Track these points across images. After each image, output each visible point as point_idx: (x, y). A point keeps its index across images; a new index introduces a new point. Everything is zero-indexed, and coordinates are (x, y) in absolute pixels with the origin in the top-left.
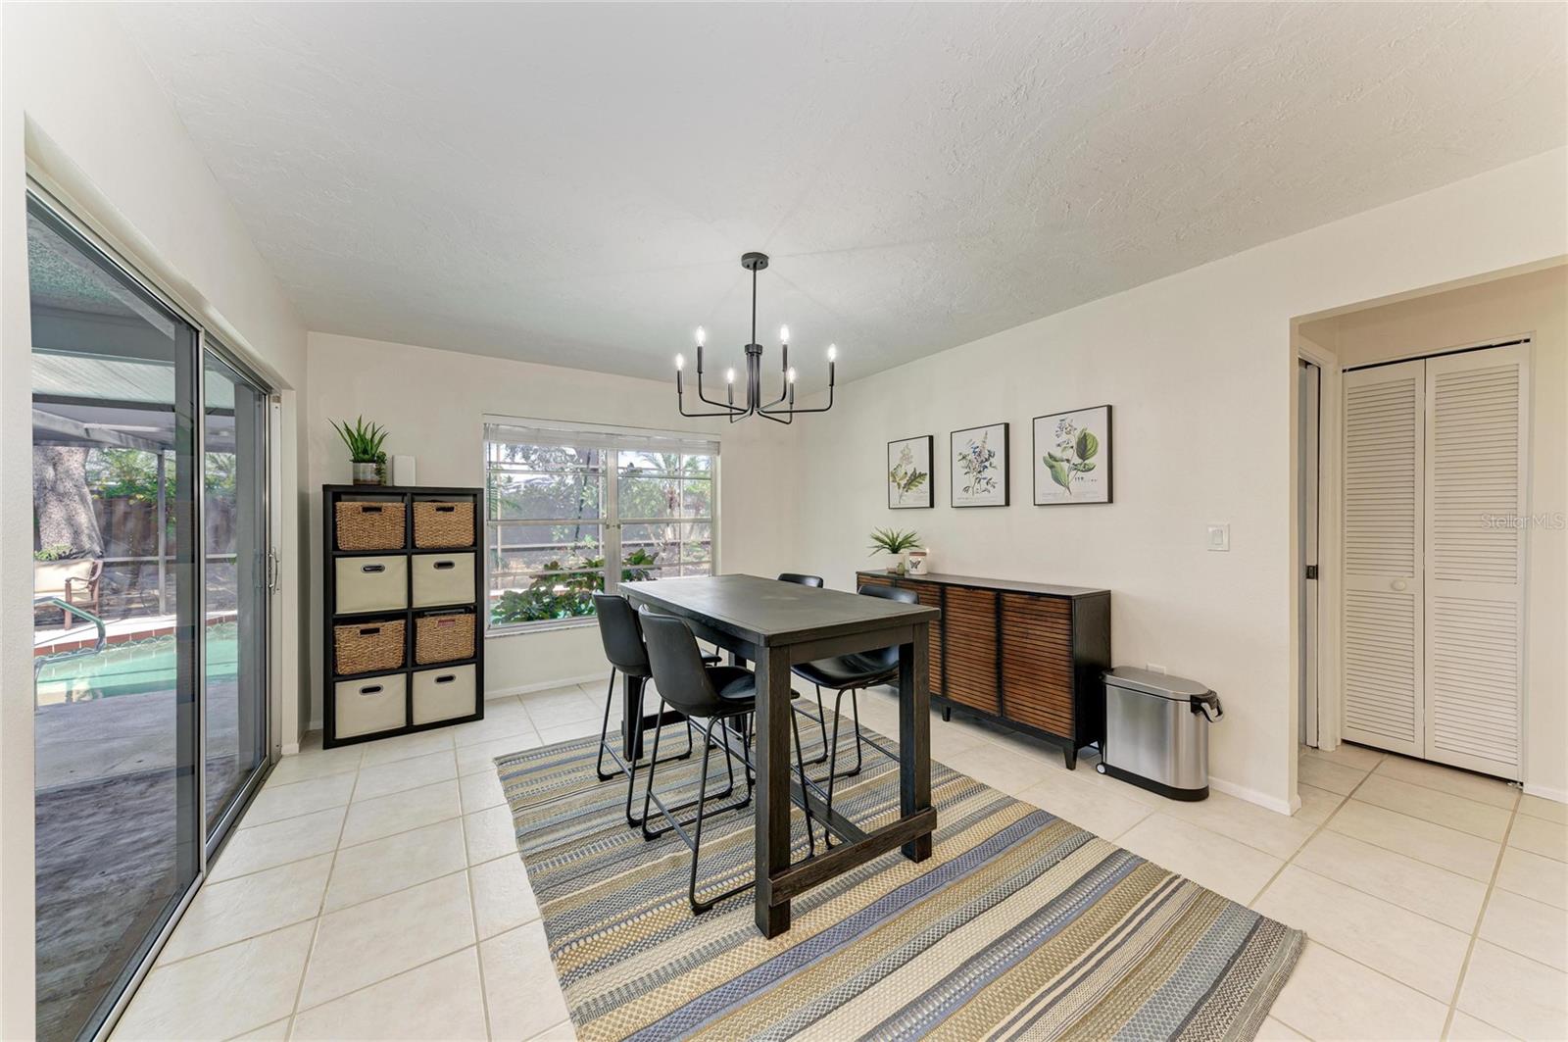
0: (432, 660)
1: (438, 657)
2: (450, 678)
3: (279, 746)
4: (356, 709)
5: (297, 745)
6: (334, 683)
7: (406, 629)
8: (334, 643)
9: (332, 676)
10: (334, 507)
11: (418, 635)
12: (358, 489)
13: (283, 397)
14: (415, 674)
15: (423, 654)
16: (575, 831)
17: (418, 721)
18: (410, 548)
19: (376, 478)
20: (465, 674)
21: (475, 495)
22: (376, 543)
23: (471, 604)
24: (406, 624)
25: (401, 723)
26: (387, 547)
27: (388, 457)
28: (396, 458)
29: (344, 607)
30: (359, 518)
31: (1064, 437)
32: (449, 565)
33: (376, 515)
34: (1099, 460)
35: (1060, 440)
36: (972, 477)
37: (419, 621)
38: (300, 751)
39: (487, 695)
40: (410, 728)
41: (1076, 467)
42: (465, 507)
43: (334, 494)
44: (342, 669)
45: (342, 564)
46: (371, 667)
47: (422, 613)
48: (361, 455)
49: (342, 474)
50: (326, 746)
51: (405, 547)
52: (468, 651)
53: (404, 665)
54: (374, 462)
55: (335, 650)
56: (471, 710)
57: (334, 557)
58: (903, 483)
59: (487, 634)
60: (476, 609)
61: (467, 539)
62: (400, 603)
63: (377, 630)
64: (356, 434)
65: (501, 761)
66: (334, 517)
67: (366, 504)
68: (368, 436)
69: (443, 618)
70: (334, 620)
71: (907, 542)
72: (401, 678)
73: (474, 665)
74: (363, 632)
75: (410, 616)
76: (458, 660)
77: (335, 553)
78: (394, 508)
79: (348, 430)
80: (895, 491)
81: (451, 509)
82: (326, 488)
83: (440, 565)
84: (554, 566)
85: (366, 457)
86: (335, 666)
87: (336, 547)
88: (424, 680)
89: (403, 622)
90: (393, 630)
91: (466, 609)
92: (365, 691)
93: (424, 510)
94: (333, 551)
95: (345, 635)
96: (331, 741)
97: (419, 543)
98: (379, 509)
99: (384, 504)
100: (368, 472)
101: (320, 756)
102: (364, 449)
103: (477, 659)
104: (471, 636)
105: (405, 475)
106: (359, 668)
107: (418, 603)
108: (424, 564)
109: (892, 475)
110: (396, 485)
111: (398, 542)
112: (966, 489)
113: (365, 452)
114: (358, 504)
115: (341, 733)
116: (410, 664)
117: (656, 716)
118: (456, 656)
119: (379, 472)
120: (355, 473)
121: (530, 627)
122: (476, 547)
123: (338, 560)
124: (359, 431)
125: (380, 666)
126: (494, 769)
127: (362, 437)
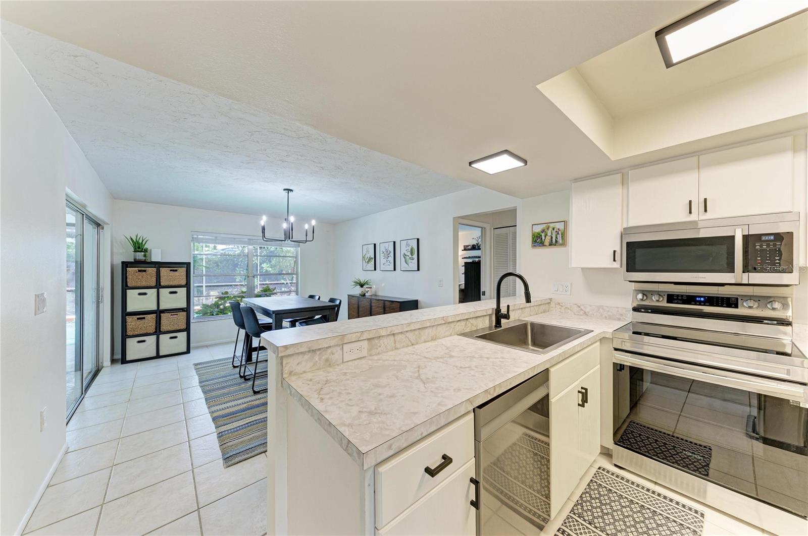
0: (168, 330)
1: (170, 329)
2: (176, 337)
3: (102, 363)
4: (134, 348)
5: (110, 363)
6: (126, 338)
7: (156, 318)
8: (126, 323)
9: (125, 336)
10: (126, 270)
11: (162, 320)
12: (136, 263)
13: (105, 228)
14: (160, 335)
15: (164, 328)
16: (220, 380)
17: (161, 354)
18: (158, 286)
19: (144, 258)
20: (182, 336)
21: (188, 265)
22: (144, 284)
23: (185, 308)
24: (156, 316)
25: (155, 355)
26: (148, 285)
27: (149, 249)
28: (152, 250)
29: (130, 309)
30: (137, 274)
31: (408, 248)
32: (175, 292)
33: (144, 273)
34: (415, 256)
35: (406, 249)
36: (385, 260)
37: (162, 315)
38: (111, 365)
39: (192, 345)
40: (158, 356)
41: (410, 258)
42: (182, 271)
43: (125, 265)
44: (129, 333)
45: (129, 292)
46: (141, 333)
47: (164, 311)
48: (137, 249)
49: (130, 257)
50: (122, 363)
51: (156, 285)
52: (184, 326)
53: (156, 332)
54: (143, 252)
55: (126, 326)
56: (185, 350)
57: (126, 289)
58: (367, 261)
59: (192, 320)
60: (187, 310)
61: (184, 282)
62: (154, 308)
63: (144, 318)
64: (135, 241)
65: (196, 365)
66: (126, 274)
67: (140, 269)
68: (140, 241)
69: (172, 314)
70: (125, 314)
71: (367, 283)
72: (154, 338)
73: (186, 332)
74: (138, 319)
75: (159, 313)
76: (179, 330)
77: (127, 288)
78: (152, 271)
79: (132, 239)
80: (365, 264)
81: (176, 271)
82: (123, 263)
83: (171, 293)
84: (226, 293)
85: (140, 250)
86: (126, 332)
87: (127, 286)
88: (164, 338)
89: (155, 315)
90: (151, 319)
91: (182, 310)
92: (139, 342)
93: (164, 271)
94: (125, 287)
95: (129, 319)
96: (124, 361)
97: (162, 284)
98: (145, 271)
99: (147, 269)
100: (140, 256)
101: (119, 367)
102: (138, 247)
103: (187, 329)
104: (185, 321)
105: (156, 257)
106: (136, 333)
107: (162, 308)
108: (164, 292)
109: (363, 257)
110: (153, 260)
111: (154, 284)
112: (384, 264)
113: (139, 248)
114: (136, 269)
115: (128, 358)
116: (158, 331)
117: (257, 347)
118: (178, 328)
119: (145, 256)
120: (134, 256)
121: (212, 318)
122: (187, 285)
123: (127, 290)
124: (136, 241)
125: (145, 332)
126: (193, 367)
127: (138, 243)
